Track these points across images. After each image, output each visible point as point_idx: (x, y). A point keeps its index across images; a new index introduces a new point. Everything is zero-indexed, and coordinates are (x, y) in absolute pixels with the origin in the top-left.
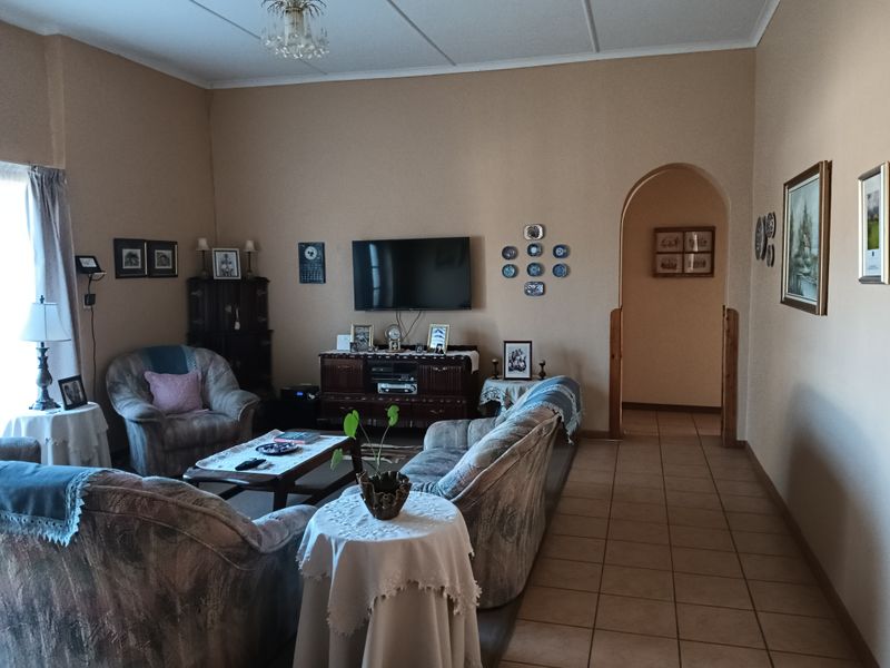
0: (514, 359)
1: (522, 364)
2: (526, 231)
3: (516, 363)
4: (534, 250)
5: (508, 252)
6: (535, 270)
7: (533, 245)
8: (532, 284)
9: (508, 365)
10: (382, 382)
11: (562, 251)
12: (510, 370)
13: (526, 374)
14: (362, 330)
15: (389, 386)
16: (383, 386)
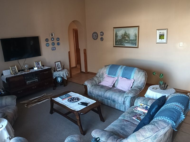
0: (58, 66)
1: (60, 67)
2: (50, 35)
3: (58, 67)
4: (52, 39)
5: (47, 40)
6: (53, 44)
7: (52, 38)
8: (53, 47)
9: (57, 68)
10: (27, 81)
11: (58, 39)
12: (58, 69)
13: (61, 69)
14: (13, 67)
15: (30, 81)
16: (28, 82)
